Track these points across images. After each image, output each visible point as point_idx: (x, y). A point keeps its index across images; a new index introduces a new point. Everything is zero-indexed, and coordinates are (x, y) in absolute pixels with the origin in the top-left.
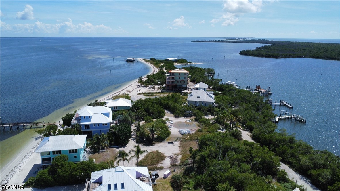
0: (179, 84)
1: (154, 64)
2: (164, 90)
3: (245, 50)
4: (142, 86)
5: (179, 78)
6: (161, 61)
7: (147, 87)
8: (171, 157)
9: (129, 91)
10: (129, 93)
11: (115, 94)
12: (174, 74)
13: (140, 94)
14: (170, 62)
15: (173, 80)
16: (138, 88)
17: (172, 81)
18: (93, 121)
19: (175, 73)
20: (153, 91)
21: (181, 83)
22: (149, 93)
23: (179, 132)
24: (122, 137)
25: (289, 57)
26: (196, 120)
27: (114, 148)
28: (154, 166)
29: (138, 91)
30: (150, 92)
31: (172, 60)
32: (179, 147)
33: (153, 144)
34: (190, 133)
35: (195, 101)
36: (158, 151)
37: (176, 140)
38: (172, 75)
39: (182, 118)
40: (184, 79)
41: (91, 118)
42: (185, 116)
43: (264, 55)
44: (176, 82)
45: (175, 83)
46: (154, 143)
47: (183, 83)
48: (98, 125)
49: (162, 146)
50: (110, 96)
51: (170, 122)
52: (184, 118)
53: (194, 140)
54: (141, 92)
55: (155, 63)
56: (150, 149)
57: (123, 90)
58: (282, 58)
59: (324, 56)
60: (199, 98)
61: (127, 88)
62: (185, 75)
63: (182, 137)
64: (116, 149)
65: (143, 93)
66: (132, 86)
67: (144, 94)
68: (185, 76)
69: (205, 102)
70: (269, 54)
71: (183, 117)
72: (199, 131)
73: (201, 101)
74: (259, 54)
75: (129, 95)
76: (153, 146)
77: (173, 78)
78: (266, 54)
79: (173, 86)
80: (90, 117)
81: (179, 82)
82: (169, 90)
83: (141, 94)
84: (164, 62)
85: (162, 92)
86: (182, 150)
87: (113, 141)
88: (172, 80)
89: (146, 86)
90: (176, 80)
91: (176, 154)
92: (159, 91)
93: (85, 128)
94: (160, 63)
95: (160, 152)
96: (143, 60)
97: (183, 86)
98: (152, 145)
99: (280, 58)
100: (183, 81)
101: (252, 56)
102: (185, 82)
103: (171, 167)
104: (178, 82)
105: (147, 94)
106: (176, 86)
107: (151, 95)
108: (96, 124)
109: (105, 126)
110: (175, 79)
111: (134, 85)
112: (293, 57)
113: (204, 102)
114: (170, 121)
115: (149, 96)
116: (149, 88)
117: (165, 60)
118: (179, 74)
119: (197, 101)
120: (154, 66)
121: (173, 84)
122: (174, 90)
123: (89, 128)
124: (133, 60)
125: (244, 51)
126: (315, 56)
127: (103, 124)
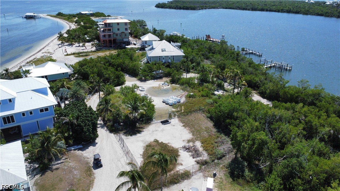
0: (118, 38)
1: (64, 19)
2: (100, 47)
3: (161, 3)
4: (65, 44)
5: (118, 29)
6: (74, 16)
7: (74, 46)
8: (187, 149)
9: (49, 52)
10: (50, 55)
11: (29, 58)
12: (111, 25)
13: (67, 55)
14: (85, 16)
15: (111, 32)
16: (60, 47)
17: (109, 35)
18: (19, 108)
19: (112, 23)
20: (84, 49)
21: (120, 36)
22: (81, 53)
23: (163, 102)
24: (88, 129)
25: (206, 9)
26: (173, 82)
27: (75, 150)
28: (172, 172)
29: (64, 52)
30: (82, 51)
31: (86, 14)
32: (183, 127)
33: (141, 130)
34: (180, 102)
35: (160, 57)
36: (156, 141)
37: (170, 117)
38: (108, 25)
39: (151, 81)
40: (124, 31)
41: (14, 102)
42: (155, 78)
43: (182, 7)
44: (115, 36)
45: (113, 37)
46: (139, 128)
47: (123, 37)
48: (31, 113)
49: (156, 131)
50: (22, 62)
51: (140, 88)
52: (153, 81)
53: (194, 111)
54: (69, 53)
55: (66, 18)
56: (141, 139)
57: (38, 52)
58: (200, 9)
59: (236, 7)
60: (165, 52)
61: (43, 48)
62: (125, 25)
63: (174, 110)
64: (80, 152)
65: (72, 53)
66: (49, 46)
67: (74, 54)
68: (126, 27)
69: (174, 56)
70: (187, 6)
71: (152, 79)
72: (190, 97)
73: (168, 56)
74: (177, 6)
75: (52, 58)
76: (143, 133)
77: (110, 30)
78: (184, 6)
79: (110, 41)
80: (10, 100)
81: (119, 35)
82: (105, 47)
83: (70, 55)
84: (77, 16)
85: (97, 50)
86: (193, 133)
87: (70, 139)
88: (109, 32)
89: (71, 45)
90: (114, 33)
91: (189, 141)
92: (94, 49)
93: (5, 123)
94: (72, 18)
95: (162, 142)
96: (47, 15)
97: (125, 40)
98: (139, 132)
99: (198, 10)
100: (123, 34)
101: (169, 9)
102: (126, 35)
103: (200, 167)
104: (117, 35)
105: (78, 53)
106: (115, 40)
107: (86, 56)
108: (27, 112)
109: (44, 112)
110: (113, 31)
111: (51, 44)
112: (209, 9)
113: (171, 56)
114: (138, 87)
115: (82, 56)
116: (77, 46)
117: (77, 14)
118: (118, 24)
119: (162, 56)
120: (66, 21)
121: (110, 39)
122: (114, 47)
123: (13, 121)
124: (35, 16)
125: (159, 4)
126: (228, 7)
127: (42, 110)
